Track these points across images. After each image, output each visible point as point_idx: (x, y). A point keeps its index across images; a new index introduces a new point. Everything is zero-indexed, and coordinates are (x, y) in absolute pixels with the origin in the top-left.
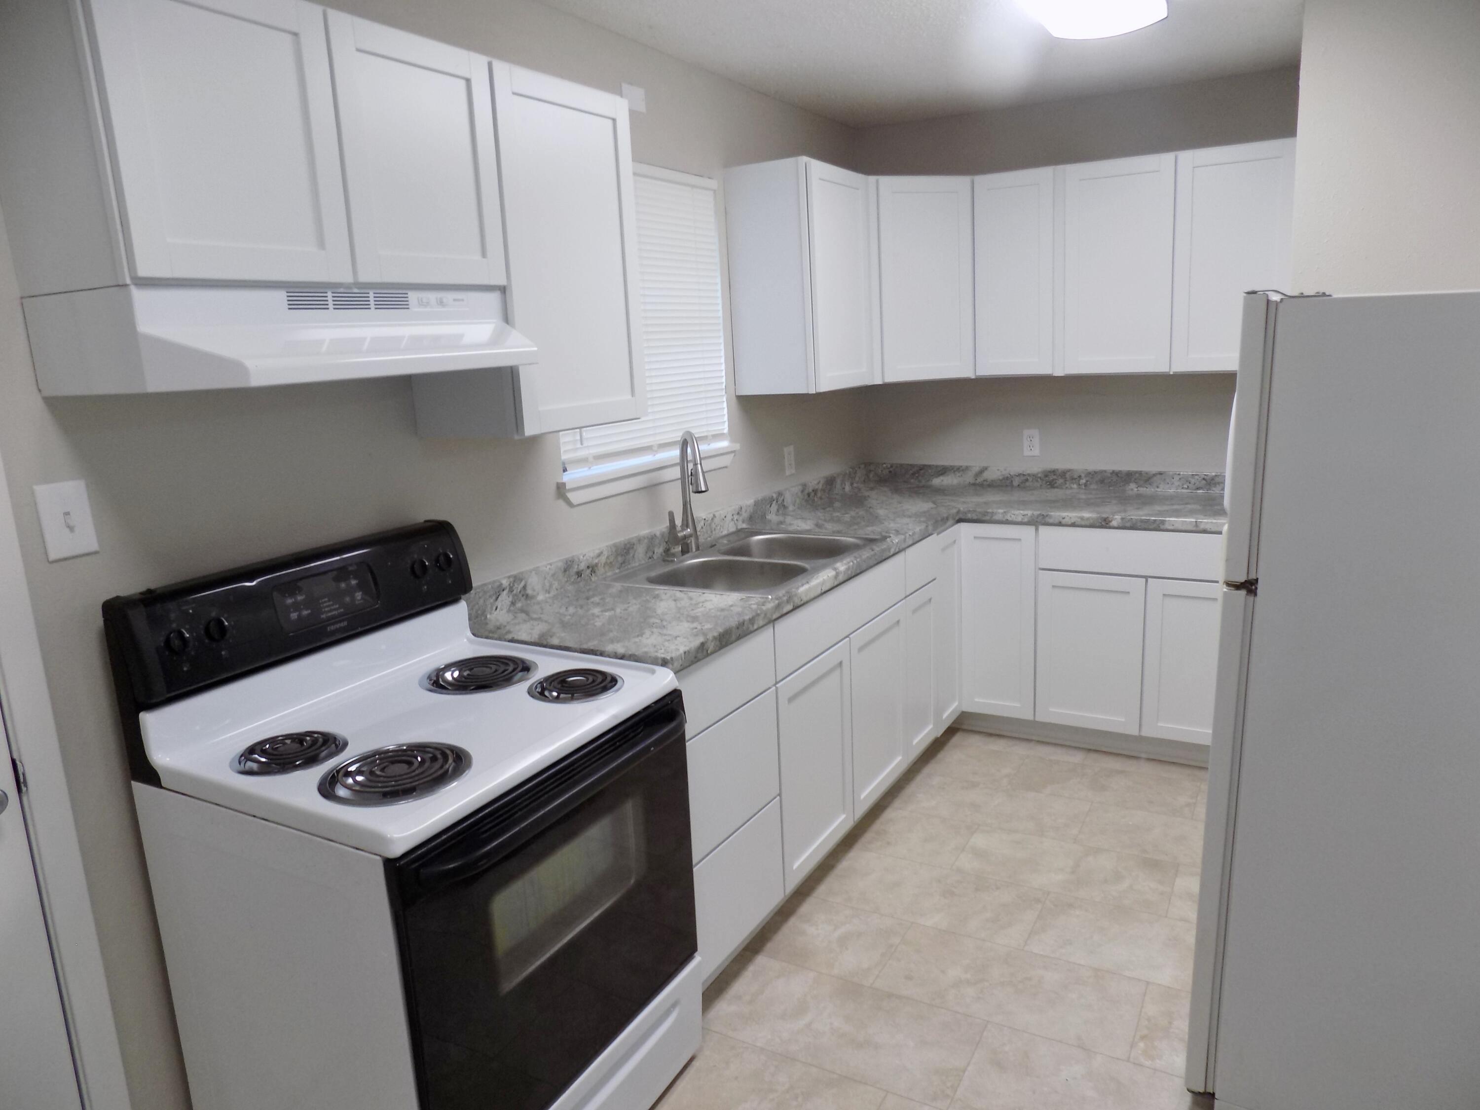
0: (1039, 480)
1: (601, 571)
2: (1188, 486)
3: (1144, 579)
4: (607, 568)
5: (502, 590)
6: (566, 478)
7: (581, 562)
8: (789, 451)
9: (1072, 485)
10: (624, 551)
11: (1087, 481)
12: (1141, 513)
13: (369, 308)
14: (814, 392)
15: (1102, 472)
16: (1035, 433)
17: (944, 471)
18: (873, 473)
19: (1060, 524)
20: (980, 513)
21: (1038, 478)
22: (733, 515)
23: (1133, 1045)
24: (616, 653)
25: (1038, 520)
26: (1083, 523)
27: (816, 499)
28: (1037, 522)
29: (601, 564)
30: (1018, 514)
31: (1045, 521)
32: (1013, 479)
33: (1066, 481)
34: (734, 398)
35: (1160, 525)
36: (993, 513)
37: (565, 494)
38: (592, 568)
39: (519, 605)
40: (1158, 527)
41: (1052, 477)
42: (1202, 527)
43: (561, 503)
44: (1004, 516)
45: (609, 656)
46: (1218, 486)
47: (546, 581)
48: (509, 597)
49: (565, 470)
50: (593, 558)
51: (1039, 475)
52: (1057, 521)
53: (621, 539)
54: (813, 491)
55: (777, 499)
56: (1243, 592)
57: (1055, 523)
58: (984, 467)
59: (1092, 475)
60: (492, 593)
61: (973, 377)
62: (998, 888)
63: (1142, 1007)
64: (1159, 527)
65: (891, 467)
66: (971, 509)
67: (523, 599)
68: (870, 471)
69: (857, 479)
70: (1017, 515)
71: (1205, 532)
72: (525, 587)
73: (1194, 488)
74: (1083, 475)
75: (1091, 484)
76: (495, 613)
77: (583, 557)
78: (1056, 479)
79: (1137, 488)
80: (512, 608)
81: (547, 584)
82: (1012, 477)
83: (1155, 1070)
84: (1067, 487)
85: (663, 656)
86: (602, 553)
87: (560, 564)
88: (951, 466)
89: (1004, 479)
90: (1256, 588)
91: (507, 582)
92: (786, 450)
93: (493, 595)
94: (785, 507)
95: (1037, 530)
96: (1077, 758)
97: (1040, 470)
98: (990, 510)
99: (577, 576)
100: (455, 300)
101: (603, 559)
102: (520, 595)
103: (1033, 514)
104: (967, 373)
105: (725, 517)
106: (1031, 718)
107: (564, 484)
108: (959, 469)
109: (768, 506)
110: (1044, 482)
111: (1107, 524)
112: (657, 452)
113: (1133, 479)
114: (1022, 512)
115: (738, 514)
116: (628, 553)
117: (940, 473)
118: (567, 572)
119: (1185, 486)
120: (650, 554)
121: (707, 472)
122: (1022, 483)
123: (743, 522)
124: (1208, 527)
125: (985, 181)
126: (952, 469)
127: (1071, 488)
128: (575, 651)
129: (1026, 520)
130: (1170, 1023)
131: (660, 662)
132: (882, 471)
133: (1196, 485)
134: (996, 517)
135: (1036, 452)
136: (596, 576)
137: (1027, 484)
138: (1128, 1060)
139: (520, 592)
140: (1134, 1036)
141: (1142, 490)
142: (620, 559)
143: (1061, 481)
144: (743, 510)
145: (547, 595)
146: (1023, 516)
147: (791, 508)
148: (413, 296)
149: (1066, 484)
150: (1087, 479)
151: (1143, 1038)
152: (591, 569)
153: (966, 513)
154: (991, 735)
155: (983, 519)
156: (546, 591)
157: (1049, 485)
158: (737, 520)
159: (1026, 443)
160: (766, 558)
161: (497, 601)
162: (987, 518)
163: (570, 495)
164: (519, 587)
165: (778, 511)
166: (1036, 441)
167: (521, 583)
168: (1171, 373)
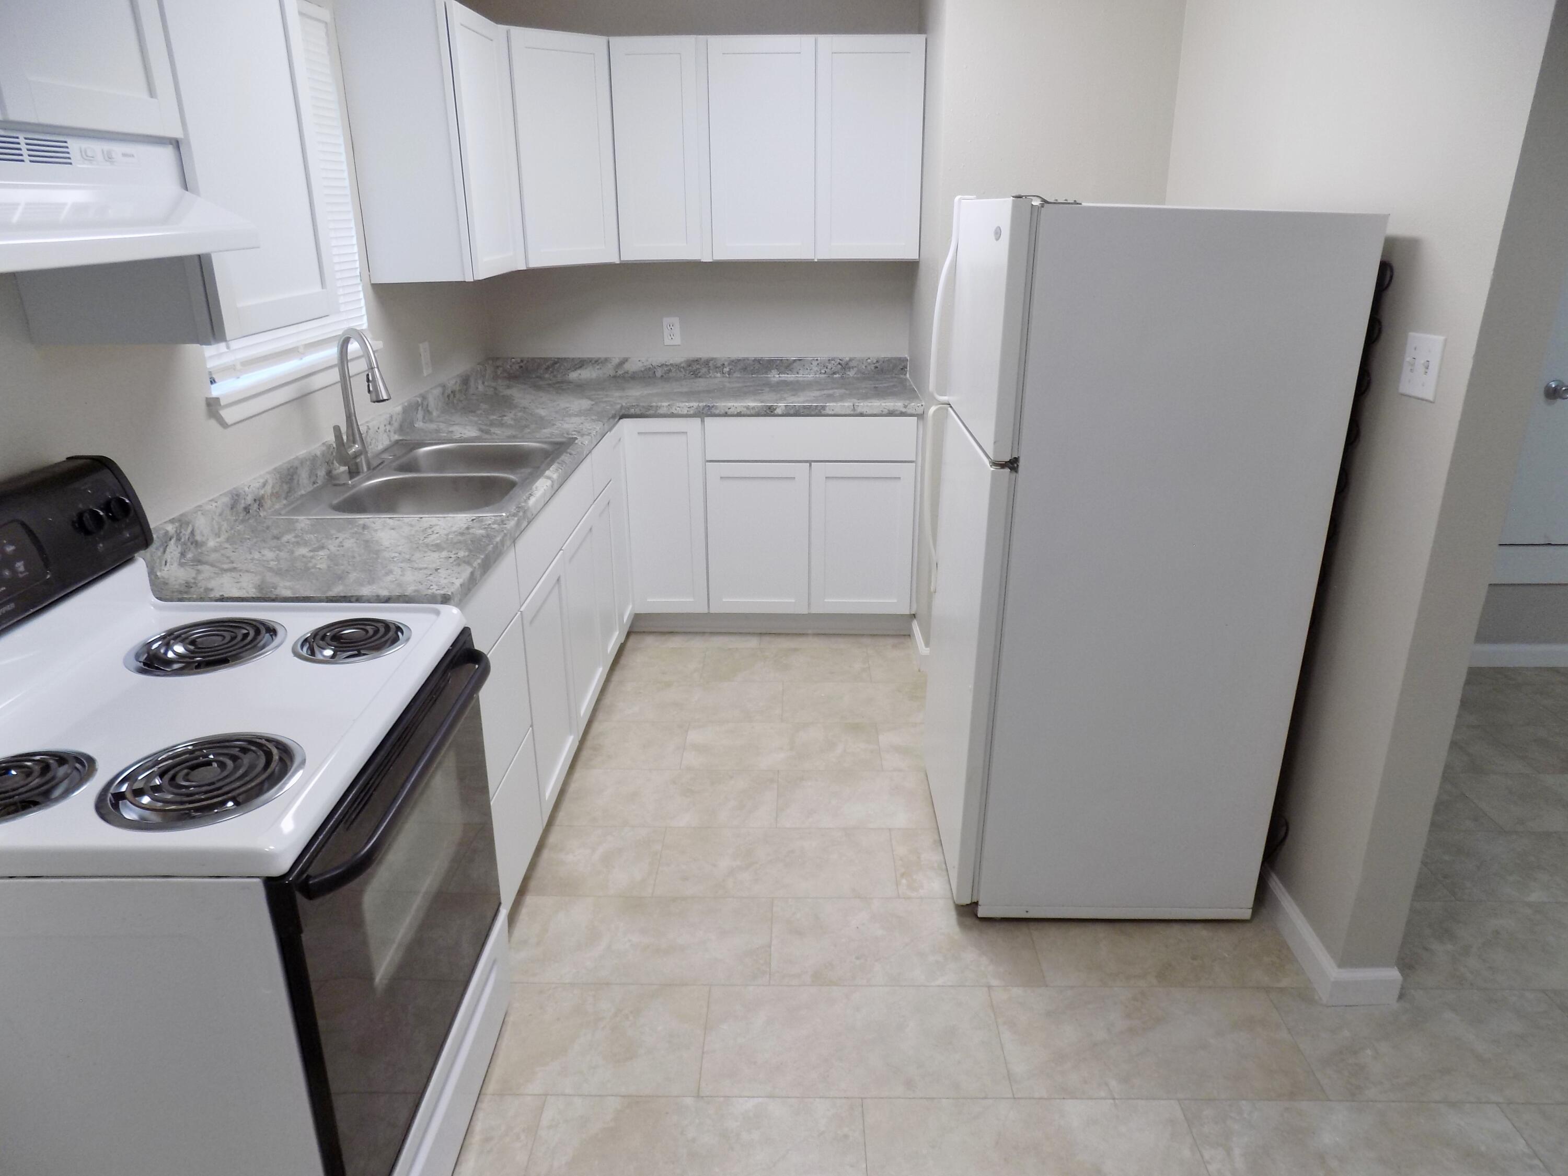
0: (682, 370)
1: (268, 503)
2: (825, 371)
3: (808, 464)
4: (274, 499)
5: (169, 539)
6: (216, 391)
7: (247, 495)
8: (424, 349)
9: (716, 374)
10: (288, 477)
11: (731, 369)
12: (801, 399)
13: (23, 161)
14: (472, 280)
15: (744, 359)
16: (675, 320)
17: (581, 364)
18: (501, 369)
19: (726, 415)
20: (643, 407)
21: (681, 368)
22: (385, 426)
23: (897, 884)
24: (378, 596)
25: (704, 412)
26: (749, 413)
27: (455, 401)
28: (703, 413)
29: (268, 496)
30: (683, 406)
31: (711, 412)
32: (655, 370)
33: (709, 369)
34: (370, 287)
35: (822, 411)
36: (657, 406)
37: (218, 412)
38: (259, 501)
39: (190, 555)
40: (817, 412)
41: (695, 367)
42: (859, 410)
43: (213, 423)
44: (669, 409)
45: (369, 602)
46: (851, 370)
47: (214, 521)
48: (177, 547)
49: (213, 382)
50: (258, 489)
51: (682, 365)
52: (723, 412)
53: (280, 462)
54: (452, 392)
55: (422, 404)
56: (1007, 470)
57: (721, 413)
58: (625, 358)
59: (735, 362)
60: (158, 544)
61: (618, 262)
62: (731, 777)
63: (893, 851)
64: (821, 412)
65: (522, 361)
66: (634, 404)
67: (192, 547)
68: (498, 367)
69: (487, 377)
70: (683, 408)
71: (862, 415)
72: (192, 533)
73: (831, 373)
74: (726, 364)
75: (735, 372)
76: (166, 569)
77: (249, 488)
78: (699, 369)
79: (779, 375)
80: (183, 561)
81: (216, 527)
82: (655, 368)
83: (921, 898)
84: (710, 377)
85: (442, 592)
86: (266, 481)
87: (226, 500)
88: (588, 358)
89: (646, 370)
90: (1018, 466)
91: (173, 529)
92: (421, 345)
93: (160, 546)
94: (429, 412)
95: (703, 421)
96: (753, 642)
97: (683, 360)
98: (654, 404)
99: (245, 513)
100: (124, 155)
101: (269, 488)
102: (189, 544)
103: (698, 405)
104: (611, 257)
105: (379, 428)
106: (706, 611)
107: (217, 400)
108: (596, 361)
109: (415, 413)
110: (688, 372)
111: (772, 412)
112: (304, 354)
113: (775, 366)
114: (687, 404)
115: (390, 424)
116: (292, 479)
117: (577, 366)
118: (235, 509)
119: (823, 371)
120: (313, 479)
121: (353, 376)
122: (665, 373)
123: (395, 433)
124: (864, 410)
125: (622, 44)
126: (590, 361)
127: (715, 377)
128: (320, 600)
129: (692, 412)
130: (919, 858)
131: (439, 599)
132: (511, 366)
133: (833, 369)
134: (661, 411)
135: (677, 341)
136: (264, 510)
137: (671, 374)
138: (899, 897)
139: (189, 538)
140: (896, 876)
141: (784, 377)
142: (285, 487)
143: (704, 370)
144: (394, 419)
145: (218, 540)
146: (689, 408)
147: (435, 414)
148: (74, 145)
149: (709, 373)
150: (731, 367)
151: (903, 875)
152: (258, 503)
153: (629, 409)
154: (663, 633)
155: (647, 413)
156: (216, 535)
157: (692, 374)
158: (389, 431)
159: (666, 332)
160: (436, 472)
161: (166, 554)
162: (651, 412)
163: (224, 413)
164: (186, 533)
165: (424, 418)
166: (677, 330)
167: (187, 527)
168: (816, 260)
